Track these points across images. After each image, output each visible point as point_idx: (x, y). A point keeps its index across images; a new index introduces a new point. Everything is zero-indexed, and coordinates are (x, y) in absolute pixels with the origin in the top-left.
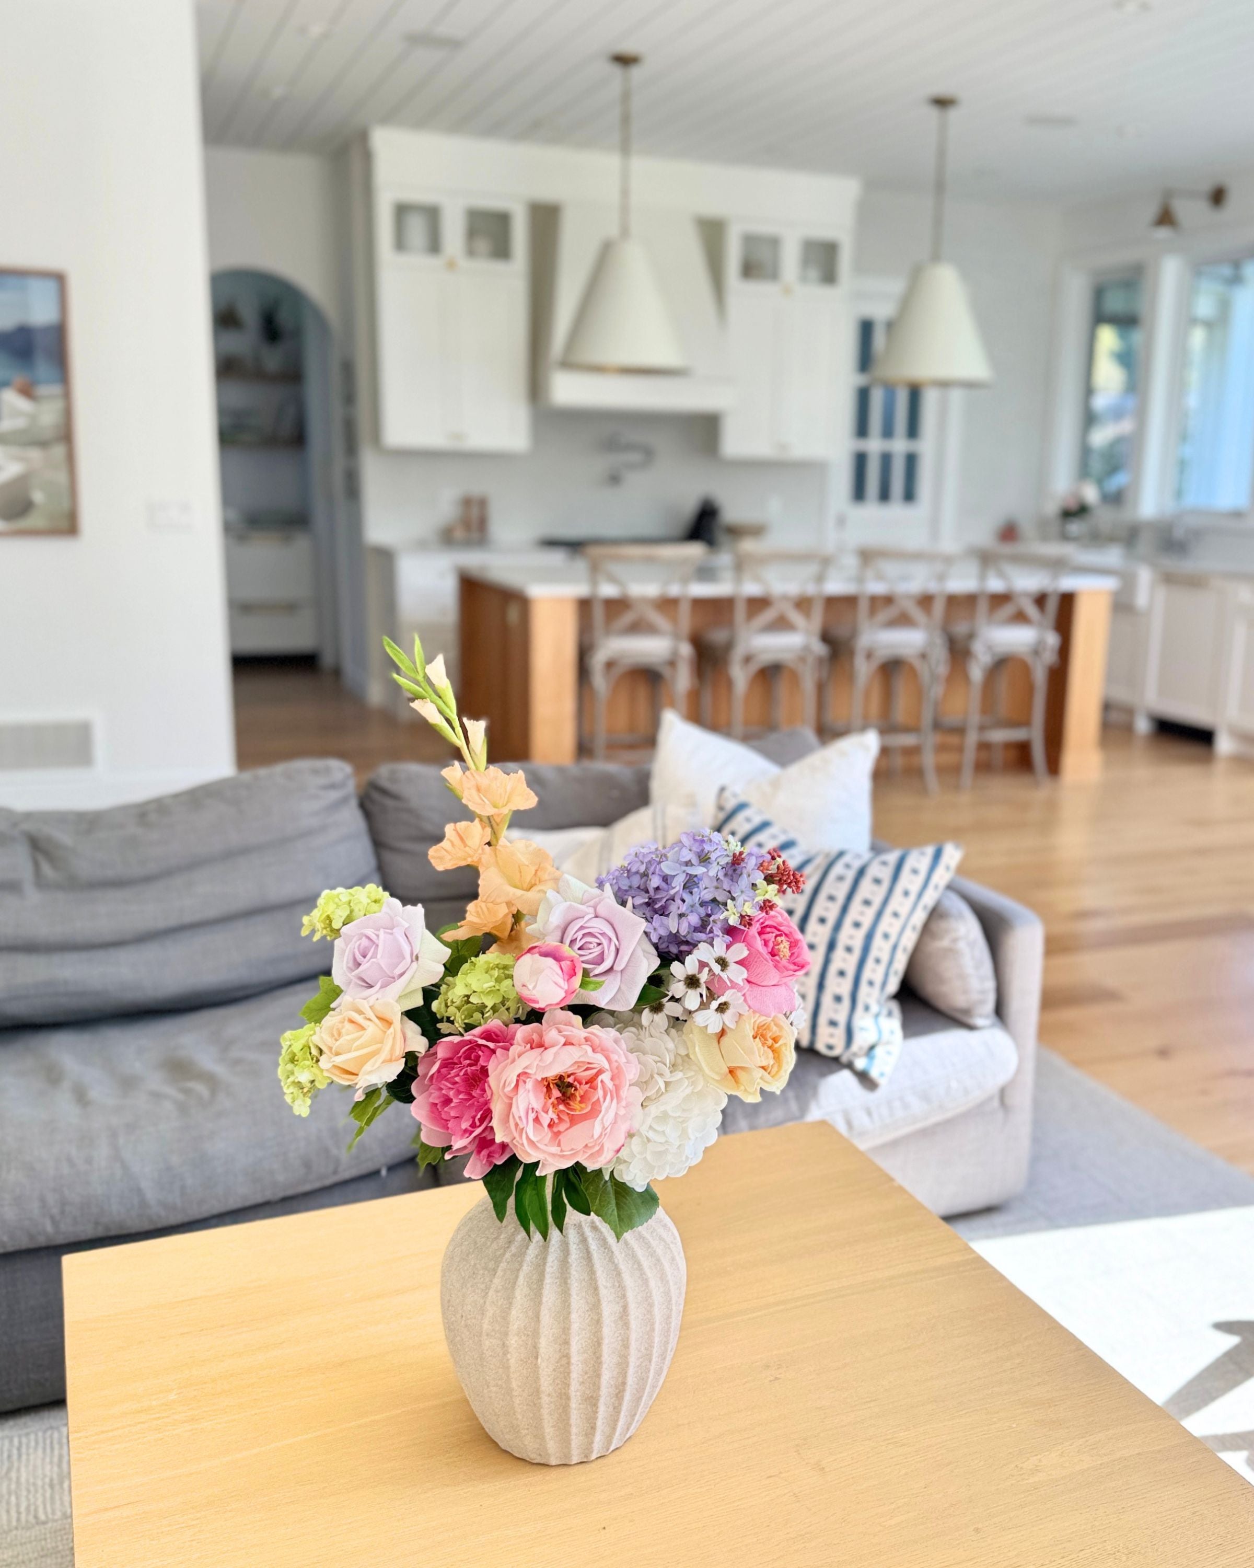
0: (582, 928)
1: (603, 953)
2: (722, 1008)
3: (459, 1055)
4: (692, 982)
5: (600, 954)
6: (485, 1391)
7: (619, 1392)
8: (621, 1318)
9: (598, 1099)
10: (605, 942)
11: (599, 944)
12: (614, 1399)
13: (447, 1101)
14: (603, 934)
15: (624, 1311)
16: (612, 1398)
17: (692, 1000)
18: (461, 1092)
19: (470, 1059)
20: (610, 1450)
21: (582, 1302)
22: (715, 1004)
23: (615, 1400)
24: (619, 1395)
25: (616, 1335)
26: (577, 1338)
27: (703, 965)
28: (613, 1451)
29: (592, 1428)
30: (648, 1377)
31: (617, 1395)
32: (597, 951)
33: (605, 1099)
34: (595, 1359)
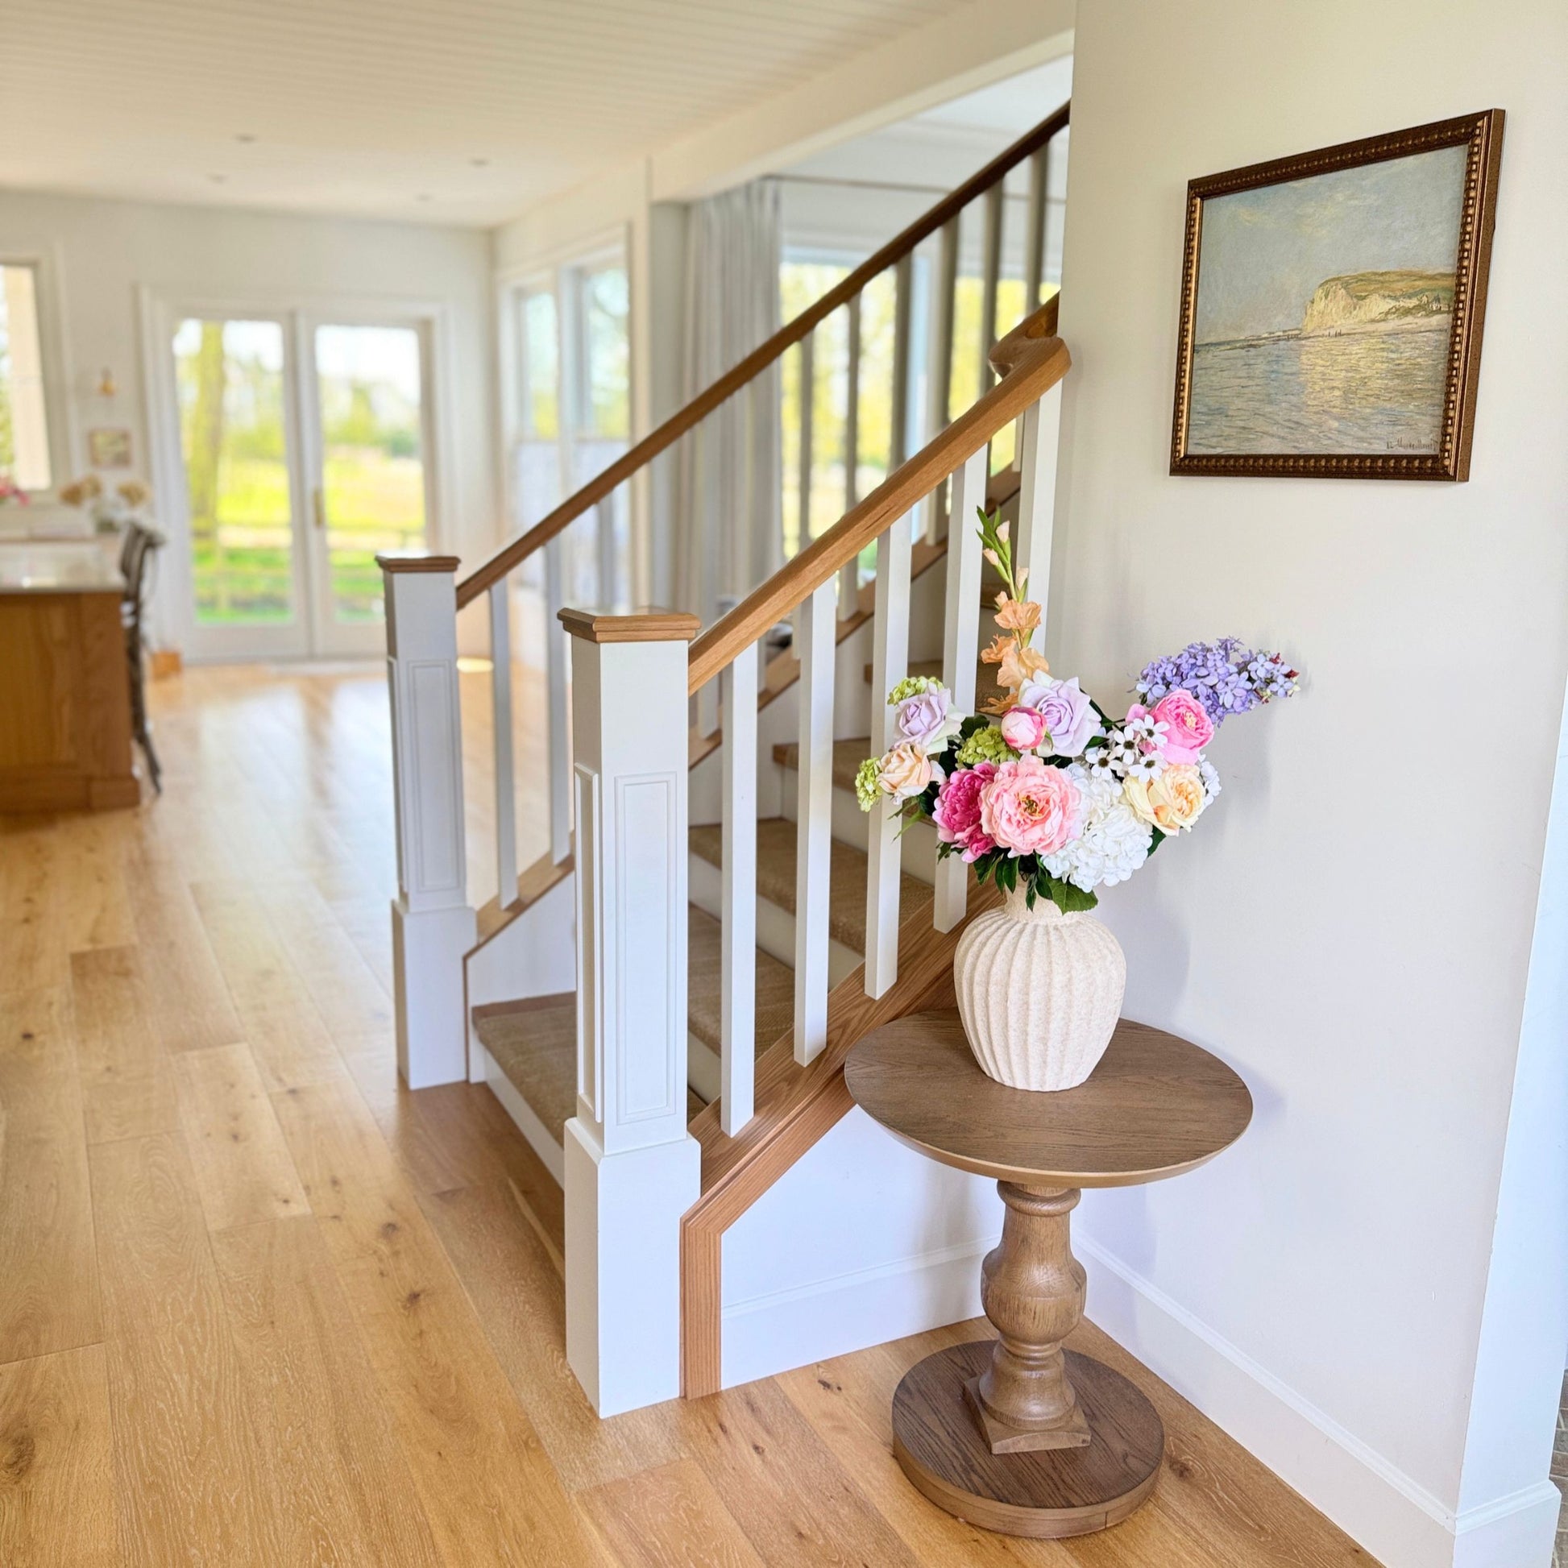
0: (1046, 701)
2: (1149, 764)
4: (1129, 745)
5: (1059, 719)
10: (1063, 711)
11: (1059, 712)
13: (955, 812)
14: (1062, 705)
17: (1129, 756)
18: (964, 806)
19: (971, 784)
22: (1143, 760)
27: (1136, 733)
32: (1056, 716)
33: (1055, 812)
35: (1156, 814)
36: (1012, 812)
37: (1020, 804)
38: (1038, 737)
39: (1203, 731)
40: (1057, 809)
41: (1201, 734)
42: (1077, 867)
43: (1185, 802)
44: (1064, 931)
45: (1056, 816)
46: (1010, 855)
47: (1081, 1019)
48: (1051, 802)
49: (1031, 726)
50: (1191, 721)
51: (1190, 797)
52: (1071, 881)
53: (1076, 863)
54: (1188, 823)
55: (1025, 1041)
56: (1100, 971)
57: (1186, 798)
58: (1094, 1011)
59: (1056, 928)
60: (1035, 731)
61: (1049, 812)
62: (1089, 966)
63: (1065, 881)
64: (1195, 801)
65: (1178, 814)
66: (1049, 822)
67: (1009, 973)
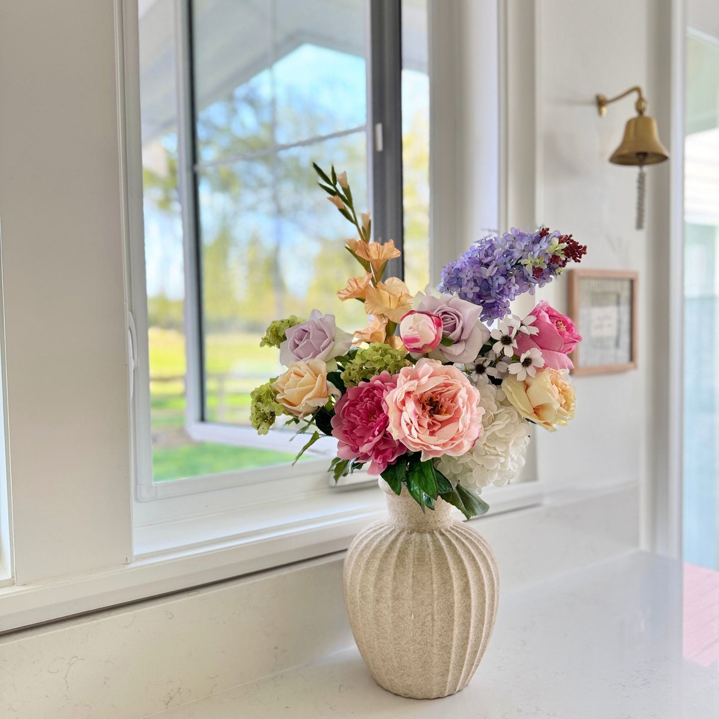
1: (455, 324)
2: (527, 362)
3: (361, 395)
5: (453, 325)
6: (376, 643)
7: (464, 645)
8: (464, 590)
9: (459, 407)
11: (452, 319)
12: (461, 649)
13: (353, 426)
15: (466, 586)
16: (459, 649)
18: (364, 419)
19: (369, 397)
20: (456, 691)
21: (439, 577)
23: (461, 651)
24: (464, 647)
25: (462, 602)
26: (437, 602)
28: (458, 692)
29: (446, 670)
30: (482, 636)
31: (462, 646)
32: (452, 323)
33: (463, 407)
34: (449, 618)
35: (536, 413)
42: (471, 471)
53: (471, 466)
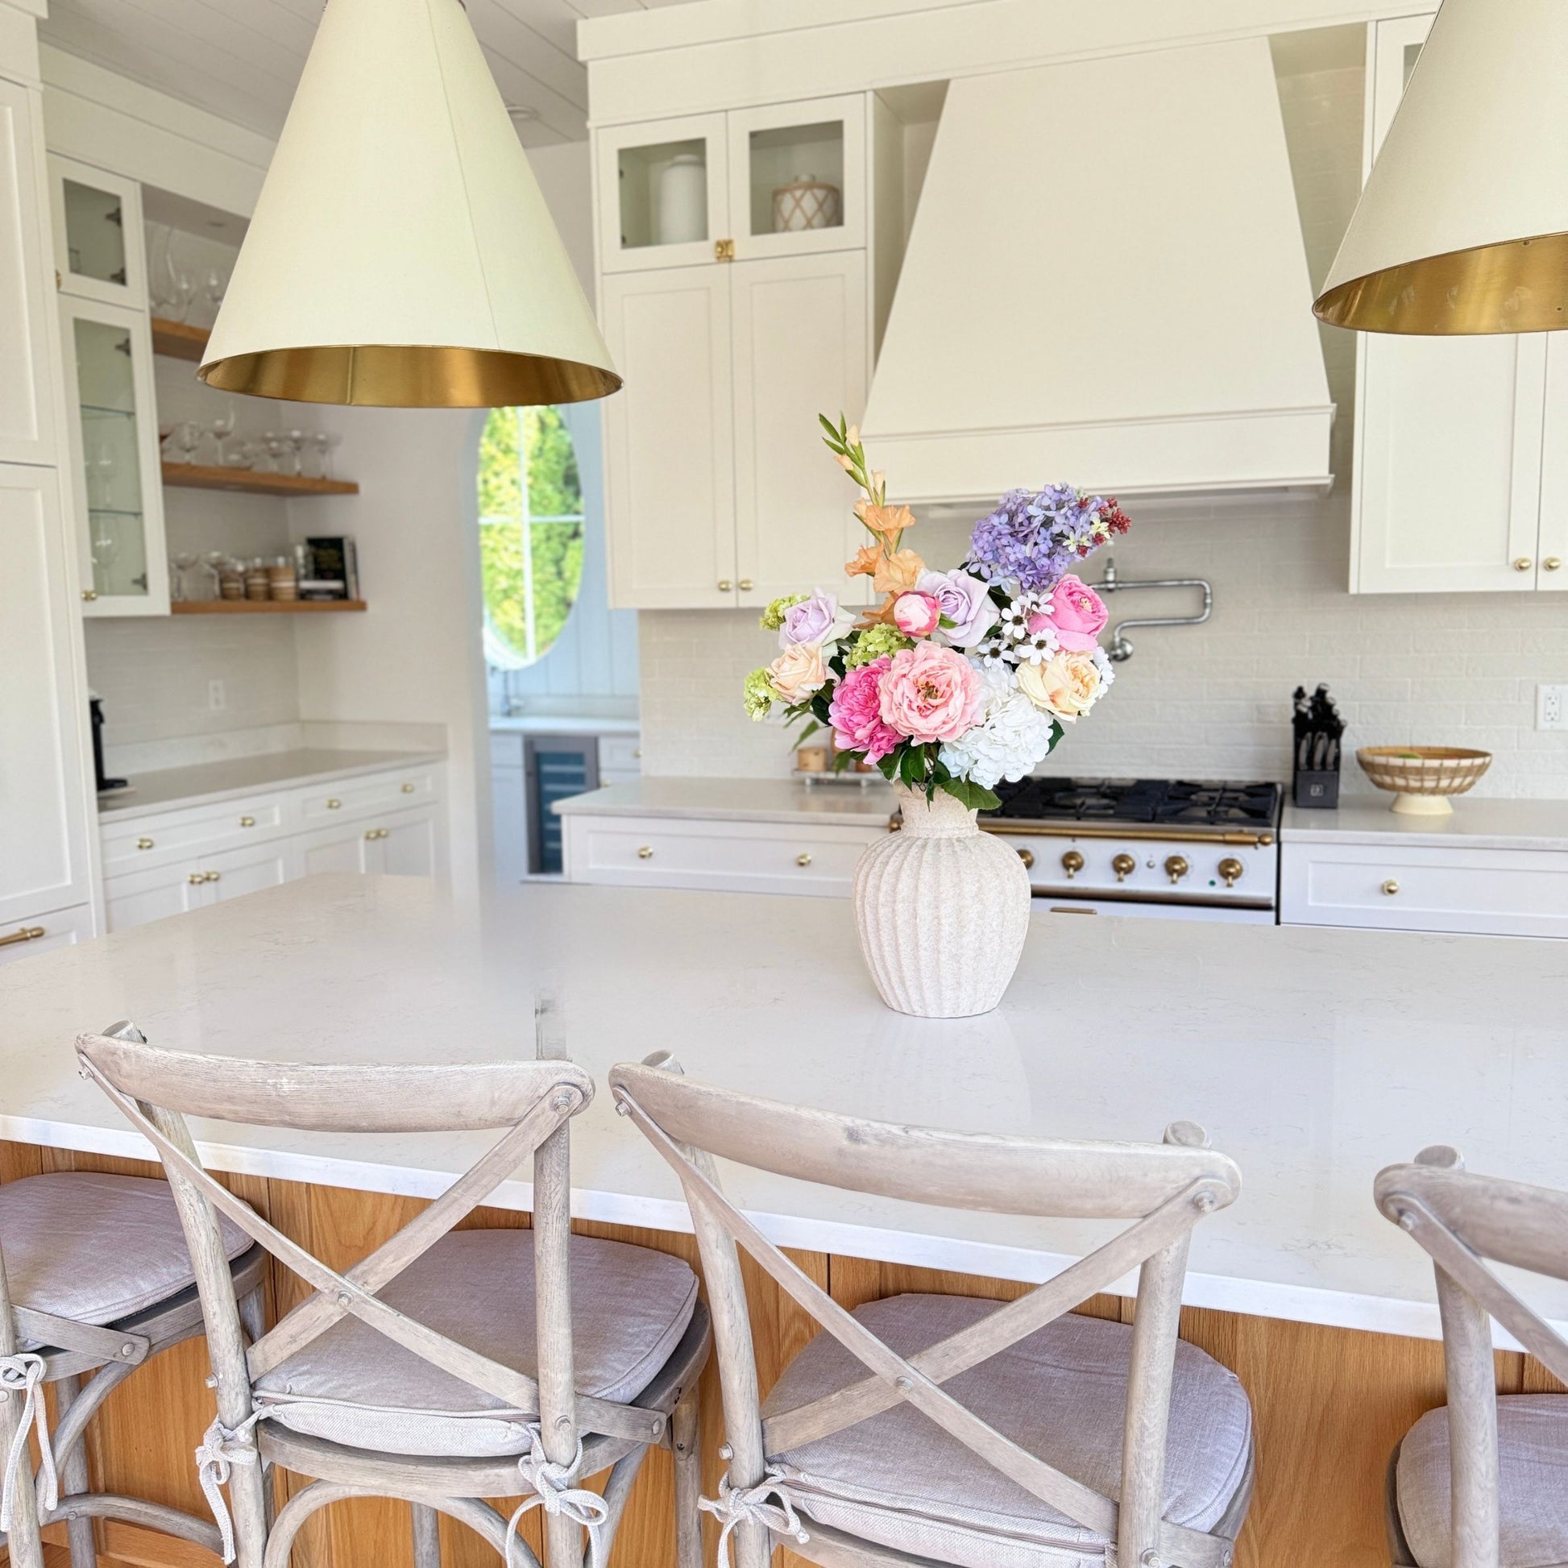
1: (958, 604)
2: (1040, 644)
11: (955, 599)
27: (1023, 607)
32: (953, 603)
35: (1053, 701)
36: (912, 696)
37: (919, 691)
38: (932, 619)
39: (1100, 614)
40: (958, 690)
41: (1100, 617)
42: (976, 762)
43: (1081, 685)
44: (967, 841)
45: (958, 700)
46: (914, 743)
47: (994, 931)
48: (953, 684)
49: (924, 607)
50: (1088, 606)
51: (1086, 680)
52: (971, 778)
53: (976, 756)
54: (1086, 706)
55: (938, 960)
56: (1008, 880)
57: (1082, 682)
58: (1005, 923)
59: (959, 840)
60: (929, 613)
61: (952, 694)
62: (998, 875)
63: (963, 779)
64: (1091, 683)
65: (1076, 696)
66: (951, 703)
67: (917, 887)
